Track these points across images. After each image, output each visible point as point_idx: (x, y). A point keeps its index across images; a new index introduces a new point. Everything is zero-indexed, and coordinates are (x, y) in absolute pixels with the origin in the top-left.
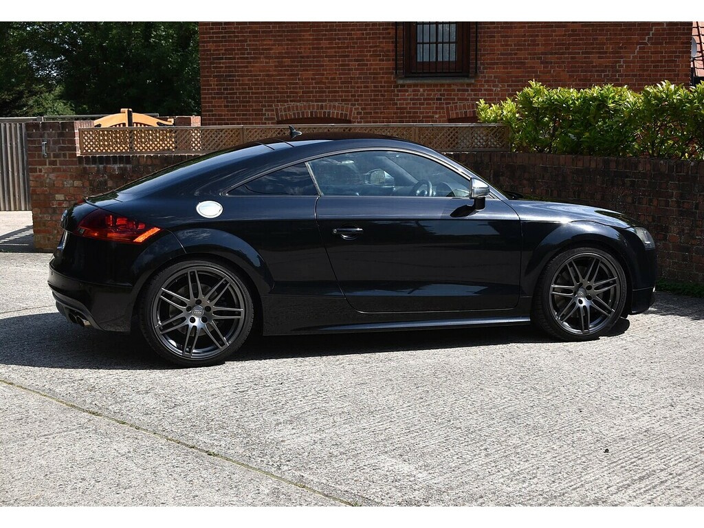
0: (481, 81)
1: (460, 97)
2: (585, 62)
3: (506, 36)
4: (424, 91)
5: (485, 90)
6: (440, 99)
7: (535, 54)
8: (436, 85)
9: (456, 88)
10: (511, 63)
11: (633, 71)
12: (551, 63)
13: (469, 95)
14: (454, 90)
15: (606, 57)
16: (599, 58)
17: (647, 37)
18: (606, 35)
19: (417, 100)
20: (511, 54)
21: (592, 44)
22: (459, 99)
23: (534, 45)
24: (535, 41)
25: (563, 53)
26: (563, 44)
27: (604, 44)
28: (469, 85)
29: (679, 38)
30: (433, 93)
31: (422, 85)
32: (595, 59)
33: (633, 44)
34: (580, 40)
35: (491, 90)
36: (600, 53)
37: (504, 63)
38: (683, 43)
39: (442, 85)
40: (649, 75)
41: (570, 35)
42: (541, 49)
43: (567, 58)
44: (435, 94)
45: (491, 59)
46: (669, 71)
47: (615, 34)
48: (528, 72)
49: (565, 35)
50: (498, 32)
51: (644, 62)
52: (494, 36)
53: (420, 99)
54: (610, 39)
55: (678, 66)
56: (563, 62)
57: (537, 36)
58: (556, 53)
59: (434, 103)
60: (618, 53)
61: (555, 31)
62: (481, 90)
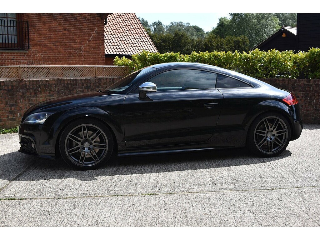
0: (30, 52)
1: (22, 58)
2: (70, 46)
3: (39, 34)
4: (6, 55)
5: (32, 56)
6: (13, 59)
7: (51, 42)
8: (11, 53)
9: (20, 55)
10: (42, 45)
11: (86, 50)
12: (58, 46)
13: (26, 58)
14: (19, 56)
15: (77, 45)
16: (75, 45)
17: (90, 38)
18: (77, 36)
19: (3, 59)
20: (42, 41)
21: (72, 39)
22: (22, 60)
23: (51, 38)
24: (51, 36)
25: (62, 42)
26: (62, 39)
27: (76, 39)
28: (25, 53)
29: (101, 39)
30: (10, 57)
31: (5, 53)
32: (73, 45)
33: (86, 40)
34: (68, 37)
35: (35, 56)
36: (75, 43)
37: (39, 45)
38: (102, 41)
39: (14, 53)
40: (92, 52)
41: (64, 35)
42: (53, 40)
43: (63, 44)
44: (11, 57)
45: (34, 43)
46: (98, 51)
47: (80, 36)
48: (49, 49)
49: (62, 35)
50: (36, 32)
51: (90, 47)
52: (34, 34)
53: (4, 59)
54: (78, 38)
55: (101, 49)
56: (62, 46)
57: (51, 34)
58: (59, 42)
59: (10, 61)
60: (81, 43)
61: (58, 33)
62: (30, 56)
